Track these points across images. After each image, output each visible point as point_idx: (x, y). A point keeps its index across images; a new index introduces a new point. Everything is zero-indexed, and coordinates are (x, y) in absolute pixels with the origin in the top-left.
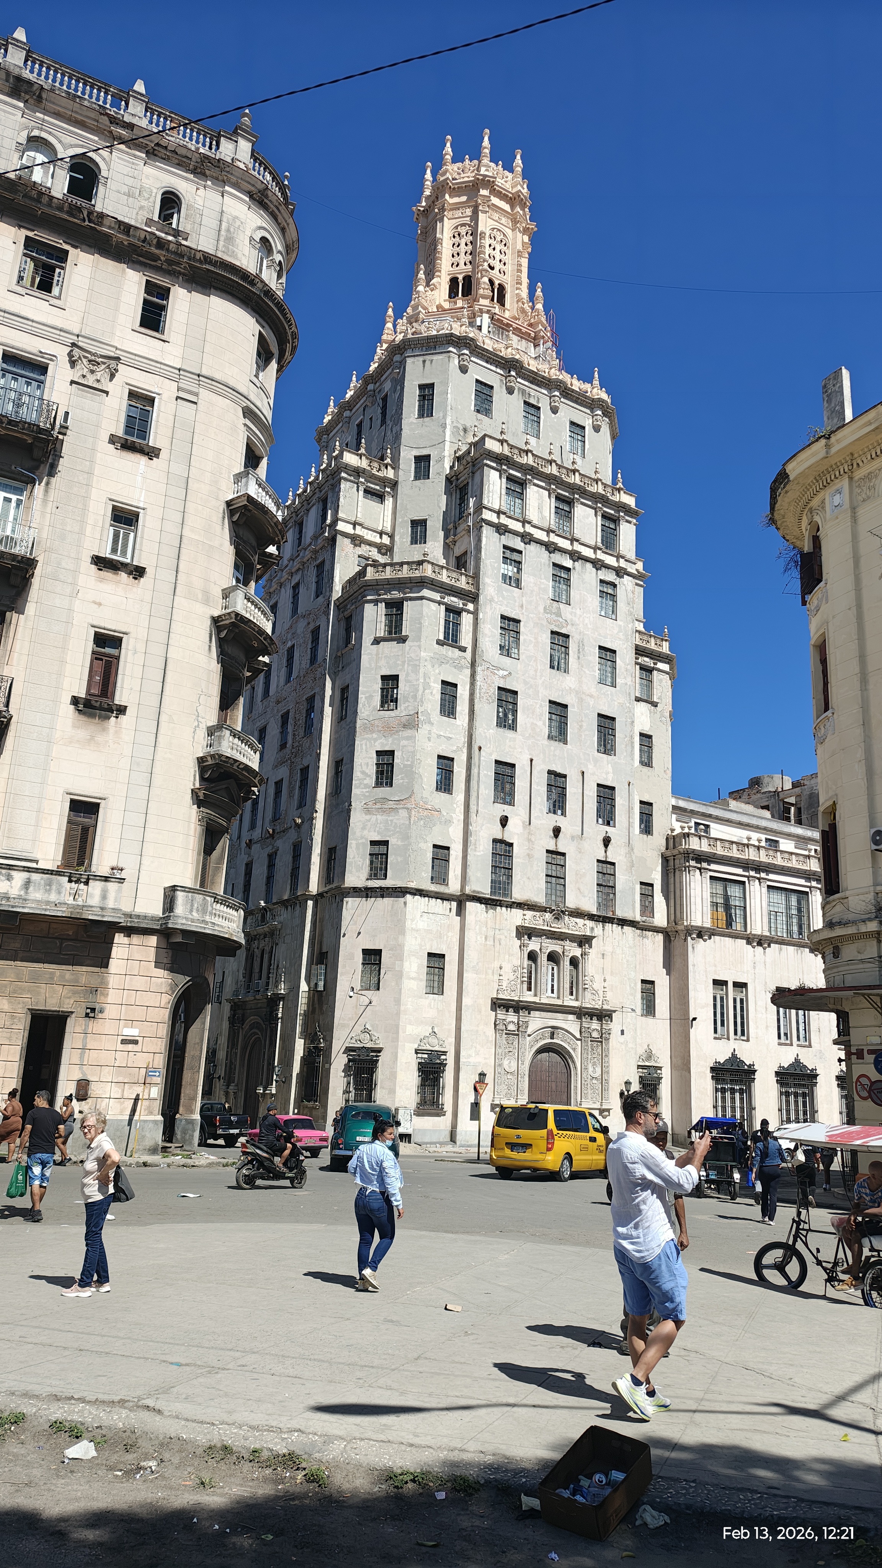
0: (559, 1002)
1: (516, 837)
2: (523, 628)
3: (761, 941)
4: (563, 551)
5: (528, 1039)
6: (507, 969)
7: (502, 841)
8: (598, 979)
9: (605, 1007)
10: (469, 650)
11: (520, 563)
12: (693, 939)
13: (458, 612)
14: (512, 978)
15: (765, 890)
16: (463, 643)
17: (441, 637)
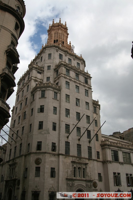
0: (81, 179)
1: (70, 141)
2: (70, 97)
3: (122, 164)
4: (77, 83)
5: (75, 188)
6: (69, 171)
7: (67, 142)
8: (89, 173)
9: (91, 179)
10: (59, 101)
11: (69, 84)
12: (108, 163)
13: (57, 93)
14: (71, 173)
15: (122, 153)
16: (58, 99)
17: (53, 98)
